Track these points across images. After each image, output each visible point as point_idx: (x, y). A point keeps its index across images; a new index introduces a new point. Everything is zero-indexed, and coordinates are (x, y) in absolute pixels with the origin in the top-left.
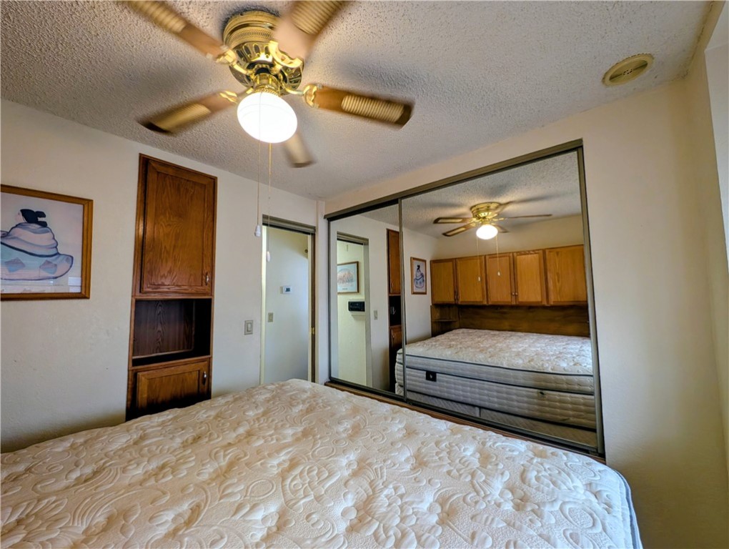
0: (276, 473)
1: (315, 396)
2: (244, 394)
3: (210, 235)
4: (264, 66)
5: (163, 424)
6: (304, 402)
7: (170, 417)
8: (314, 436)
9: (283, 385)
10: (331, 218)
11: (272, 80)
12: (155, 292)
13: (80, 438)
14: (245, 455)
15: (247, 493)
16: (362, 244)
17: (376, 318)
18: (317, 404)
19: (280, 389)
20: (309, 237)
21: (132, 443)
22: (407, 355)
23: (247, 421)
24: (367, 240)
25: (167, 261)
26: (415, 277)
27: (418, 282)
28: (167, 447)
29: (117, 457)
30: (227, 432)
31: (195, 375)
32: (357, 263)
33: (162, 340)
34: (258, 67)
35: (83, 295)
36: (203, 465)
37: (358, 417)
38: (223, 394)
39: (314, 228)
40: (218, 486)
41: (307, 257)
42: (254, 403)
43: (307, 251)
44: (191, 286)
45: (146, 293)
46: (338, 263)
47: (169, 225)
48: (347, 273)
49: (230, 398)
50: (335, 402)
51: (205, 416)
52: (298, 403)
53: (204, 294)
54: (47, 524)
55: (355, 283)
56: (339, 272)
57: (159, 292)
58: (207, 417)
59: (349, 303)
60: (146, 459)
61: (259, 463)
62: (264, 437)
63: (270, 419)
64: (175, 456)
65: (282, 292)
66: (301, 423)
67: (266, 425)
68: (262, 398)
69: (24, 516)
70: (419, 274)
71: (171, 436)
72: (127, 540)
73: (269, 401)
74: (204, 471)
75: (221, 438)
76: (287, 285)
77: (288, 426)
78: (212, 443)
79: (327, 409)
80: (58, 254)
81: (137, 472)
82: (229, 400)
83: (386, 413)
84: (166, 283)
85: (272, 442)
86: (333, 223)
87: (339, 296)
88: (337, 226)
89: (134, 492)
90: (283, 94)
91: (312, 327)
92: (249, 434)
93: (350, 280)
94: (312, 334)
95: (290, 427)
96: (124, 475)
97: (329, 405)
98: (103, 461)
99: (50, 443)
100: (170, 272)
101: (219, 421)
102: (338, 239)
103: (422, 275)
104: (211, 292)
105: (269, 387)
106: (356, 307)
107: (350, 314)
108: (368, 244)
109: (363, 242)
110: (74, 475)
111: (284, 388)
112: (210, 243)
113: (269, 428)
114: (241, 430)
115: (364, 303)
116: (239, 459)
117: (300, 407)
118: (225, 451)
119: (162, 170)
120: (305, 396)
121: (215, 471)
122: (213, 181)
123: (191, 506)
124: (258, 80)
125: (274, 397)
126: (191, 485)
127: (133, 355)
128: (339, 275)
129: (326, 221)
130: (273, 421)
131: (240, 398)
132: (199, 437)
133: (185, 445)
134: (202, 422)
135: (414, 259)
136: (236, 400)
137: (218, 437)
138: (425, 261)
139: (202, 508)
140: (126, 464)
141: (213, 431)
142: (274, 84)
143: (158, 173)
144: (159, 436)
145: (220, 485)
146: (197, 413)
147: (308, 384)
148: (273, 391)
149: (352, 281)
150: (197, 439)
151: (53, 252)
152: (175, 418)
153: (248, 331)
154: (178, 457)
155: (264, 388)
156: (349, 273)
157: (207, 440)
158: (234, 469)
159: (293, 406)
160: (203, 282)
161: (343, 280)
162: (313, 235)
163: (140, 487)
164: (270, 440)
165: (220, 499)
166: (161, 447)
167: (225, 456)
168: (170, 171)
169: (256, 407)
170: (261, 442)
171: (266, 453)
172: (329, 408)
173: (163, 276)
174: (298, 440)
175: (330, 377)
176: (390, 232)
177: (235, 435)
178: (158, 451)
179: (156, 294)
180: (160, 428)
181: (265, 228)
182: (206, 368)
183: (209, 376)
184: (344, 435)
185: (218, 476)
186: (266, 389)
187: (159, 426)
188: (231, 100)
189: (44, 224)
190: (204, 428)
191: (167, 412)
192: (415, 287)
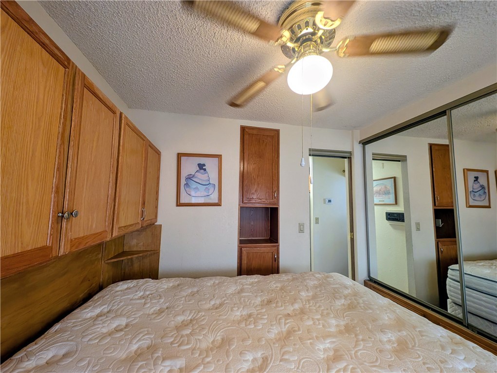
0: (322, 357)
1: (356, 294)
2: (299, 276)
3: (276, 166)
4: (307, 37)
5: (252, 284)
6: (346, 297)
7: (256, 280)
8: (356, 335)
9: (328, 277)
10: (365, 143)
11: (313, 47)
12: (249, 203)
13: (216, 280)
14: (299, 330)
15: (299, 366)
16: (399, 161)
17: (418, 229)
18: (358, 303)
19: (325, 280)
20: (346, 160)
21: (237, 292)
22: (466, 274)
23: (301, 299)
24: (406, 157)
25: (254, 185)
26: (470, 189)
27: (477, 194)
28: (253, 302)
29: (230, 299)
30: (288, 304)
31: (270, 255)
32: (395, 178)
33: (254, 230)
34: (303, 39)
35: (218, 204)
36: (271, 325)
37: (405, 333)
38: (286, 272)
39: (350, 153)
40: (280, 348)
41: (345, 176)
42: (306, 286)
43: (344, 171)
44: (266, 199)
45: (245, 203)
46: (374, 179)
47: (255, 163)
48: (383, 187)
49: (290, 277)
50: (377, 307)
51: (275, 286)
52: (341, 297)
53: (274, 204)
54: (199, 329)
55: (392, 196)
56: (376, 187)
57: (251, 203)
58: (276, 287)
59: (386, 213)
60: (242, 307)
61: (309, 341)
62: (313, 319)
63: (318, 305)
64: (257, 311)
65: (325, 203)
66: (344, 318)
67: (315, 308)
68: (311, 283)
69: (193, 318)
70: (477, 186)
71: (256, 294)
72: (228, 362)
73: (316, 287)
74: (272, 330)
75: (283, 308)
76: (329, 198)
77: (332, 316)
78: (278, 309)
79: (367, 312)
80: (210, 183)
81: (238, 314)
82: (289, 278)
83: (442, 340)
84: (254, 198)
85: (319, 327)
86: (367, 147)
87: (376, 207)
88: (371, 148)
89: (234, 328)
90: (321, 53)
91: (351, 232)
92: (302, 312)
93: (387, 193)
94: (351, 238)
95: (333, 317)
96: (232, 313)
97: (370, 309)
98: (224, 299)
99: (206, 279)
100: (256, 191)
101: (283, 293)
102: (373, 159)
103: (483, 187)
104: (278, 203)
105: (317, 275)
106: (395, 218)
107: (388, 223)
108: (406, 160)
109: (400, 159)
110: (212, 303)
111: (329, 279)
112: (276, 171)
113: (317, 311)
114: (297, 306)
115: (403, 214)
116: (294, 331)
117: (343, 301)
118: (286, 320)
119: (250, 132)
120: (346, 292)
121: (279, 333)
122: (277, 132)
123: (262, 356)
124: (302, 50)
125: (320, 285)
126: (264, 339)
127: (240, 237)
128: (375, 189)
129: (361, 145)
130: (319, 307)
131: (297, 279)
132: (271, 301)
133: (262, 305)
134: (272, 290)
135: (469, 170)
136: (294, 279)
137: (282, 306)
138: (487, 172)
139: (269, 362)
140: (233, 306)
141: (279, 300)
142: (314, 48)
143: (249, 134)
144: (249, 293)
145: (281, 349)
146: (271, 282)
147: (348, 281)
148: (320, 280)
149: (389, 193)
150: (269, 302)
151: (208, 183)
152: (259, 282)
153: (301, 231)
154: (258, 312)
155: (313, 275)
156: (386, 188)
157: (274, 305)
158: (290, 338)
159: (336, 298)
160: (273, 197)
161: (379, 193)
162: (350, 158)
163: (237, 325)
164: (317, 323)
165: (280, 361)
166: (250, 300)
167: (285, 324)
168: (255, 132)
169: (307, 290)
170: (310, 323)
171: (314, 335)
172: (371, 311)
173: (253, 194)
174: (341, 332)
175: (369, 276)
176: (433, 147)
177: (292, 309)
178: (248, 303)
179: (250, 204)
180: (250, 287)
181: (311, 158)
182: (276, 252)
183: (278, 257)
184: (388, 347)
185: (280, 339)
186: (314, 276)
187: (250, 285)
188: (280, 71)
189: (205, 170)
190: (273, 295)
191: (254, 276)
192: (471, 200)
